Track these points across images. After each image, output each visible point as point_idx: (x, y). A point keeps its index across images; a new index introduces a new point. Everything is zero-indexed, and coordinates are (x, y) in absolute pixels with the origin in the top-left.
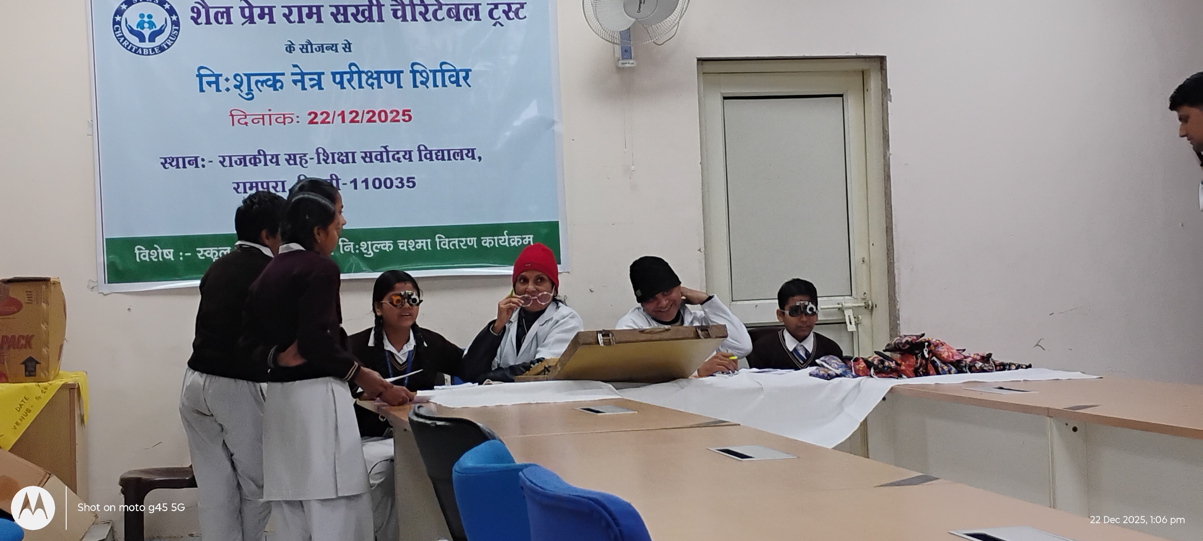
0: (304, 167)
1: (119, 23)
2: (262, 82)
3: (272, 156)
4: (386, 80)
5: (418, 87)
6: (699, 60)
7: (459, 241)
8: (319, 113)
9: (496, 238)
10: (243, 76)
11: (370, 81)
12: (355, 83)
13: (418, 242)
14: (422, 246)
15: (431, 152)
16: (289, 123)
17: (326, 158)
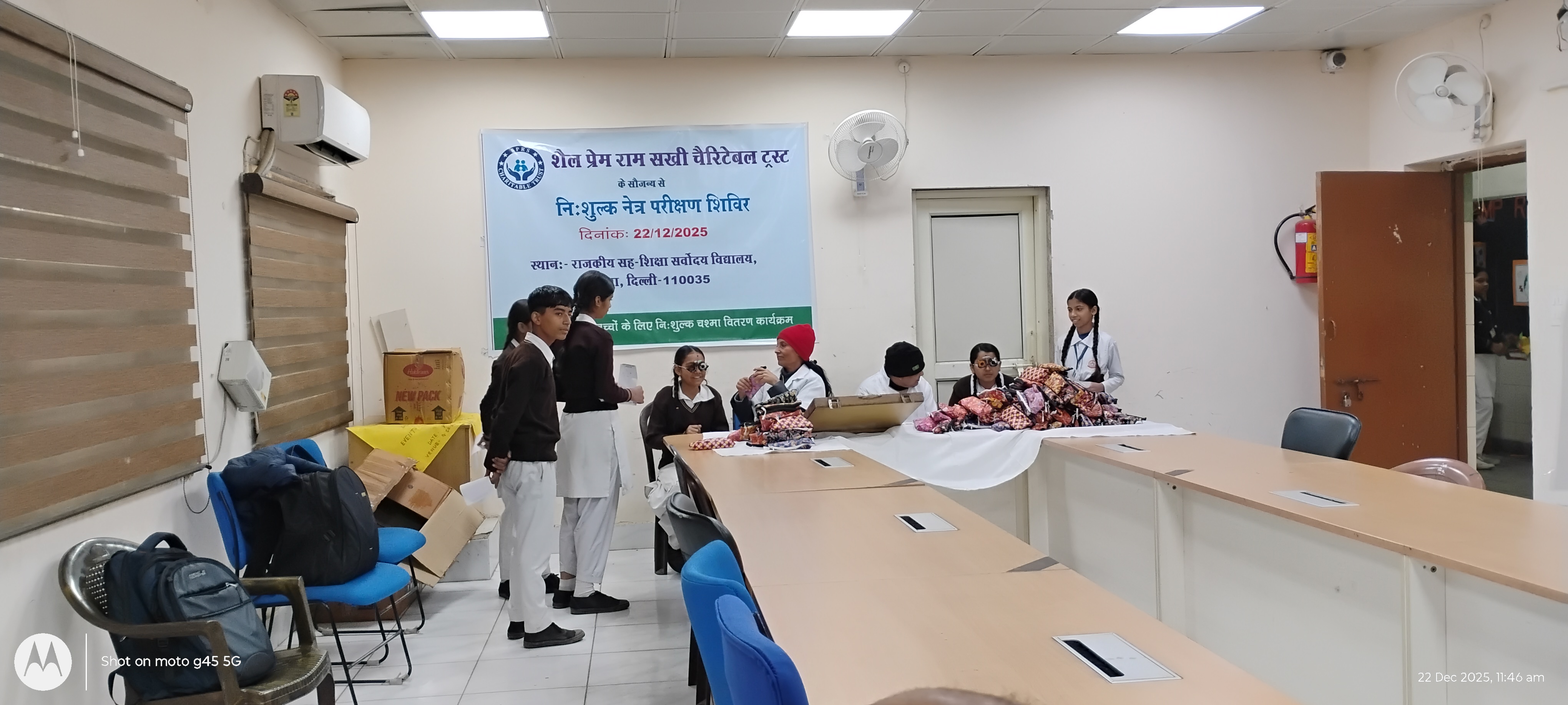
0: (631, 268)
1: (502, 167)
2: (602, 208)
3: (609, 260)
4: (689, 206)
5: (711, 211)
6: (913, 190)
7: (740, 321)
8: (642, 231)
9: (767, 318)
10: (588, 204)
11: (677, 208)
12: (667, 208)
13: (711, 322)
14: (714, 324)
15: (721, 257)
16: (621, 237)
17: (646, 262)
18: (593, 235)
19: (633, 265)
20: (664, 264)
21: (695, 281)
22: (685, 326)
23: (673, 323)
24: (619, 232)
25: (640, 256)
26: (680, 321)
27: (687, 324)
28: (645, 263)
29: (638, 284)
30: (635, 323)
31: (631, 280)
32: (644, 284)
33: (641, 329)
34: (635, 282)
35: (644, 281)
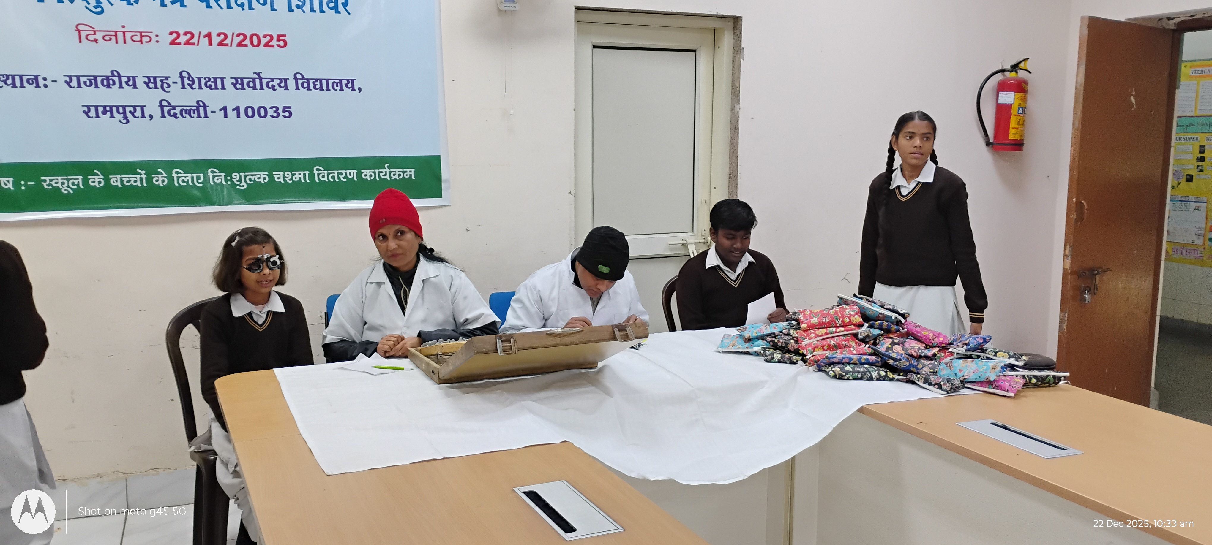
0: (166, 92)
3: (129, 78)
4: (258, 1)
5: (293, 11)
7: (339, 174)
8: (181, 33)
9: (377, 171)
11: (240, 1)
12: (223, 2)
13: (295, 174)
14: (300, 178)
15: (308, 80)
16: (147, 42)
17: (191, 83)
18: (99, 36)
19: (169, 86)
20: (219, 86)
21: (269, 114)
22: (254, 180)
23: (236, 176)
24: (143, 34)
25: (181, 73)
26: (247, 174)
27: (259, 178)
28: (189, 84)
29: (179, 115)
30: (175, 175)
31: (166, 109)
32: (187, 116)
33: (185, 184)
34: (172, 112)
35: (187, 112)
